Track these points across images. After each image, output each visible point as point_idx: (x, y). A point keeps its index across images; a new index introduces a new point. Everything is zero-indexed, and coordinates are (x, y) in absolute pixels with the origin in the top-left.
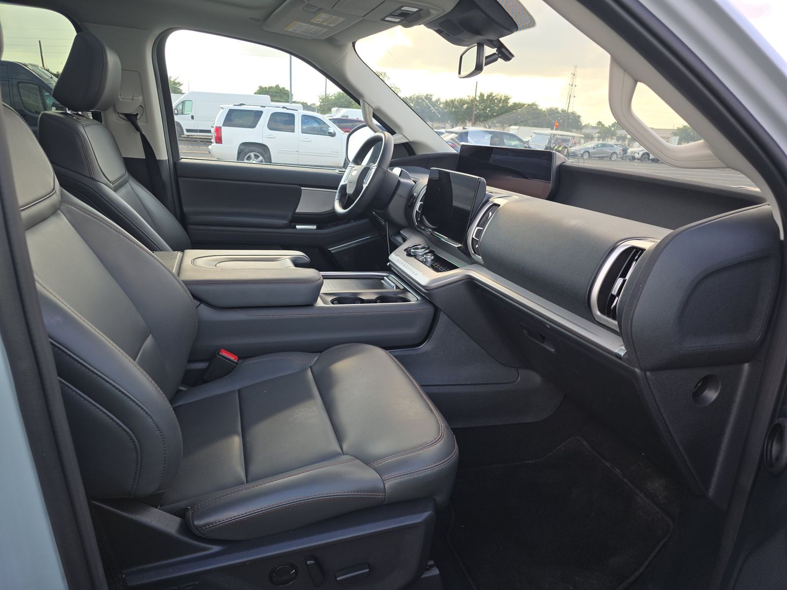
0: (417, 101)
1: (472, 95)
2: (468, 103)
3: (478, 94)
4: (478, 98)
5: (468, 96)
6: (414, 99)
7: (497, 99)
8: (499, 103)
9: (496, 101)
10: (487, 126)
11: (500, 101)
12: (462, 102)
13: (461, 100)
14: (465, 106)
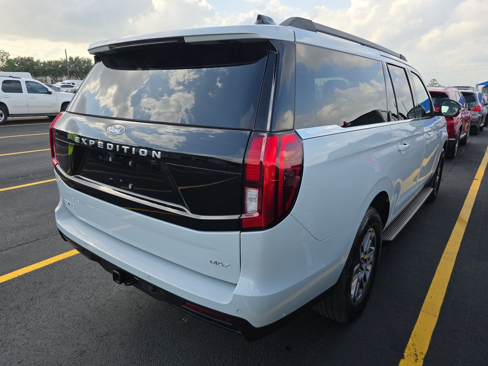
0: (22, 62)
1: (64, 58)
2: (62, 63)
3: (68, 57)
4: (68, 60)
5: (61, 59)
6: (19, 60)
7: (82, 61)
8: (85, 64)
9: (82, 62)
10: (80, 79)
11: (85, 62)
12: (57, 63)
13: (56, 62)
14: (60, 66)
